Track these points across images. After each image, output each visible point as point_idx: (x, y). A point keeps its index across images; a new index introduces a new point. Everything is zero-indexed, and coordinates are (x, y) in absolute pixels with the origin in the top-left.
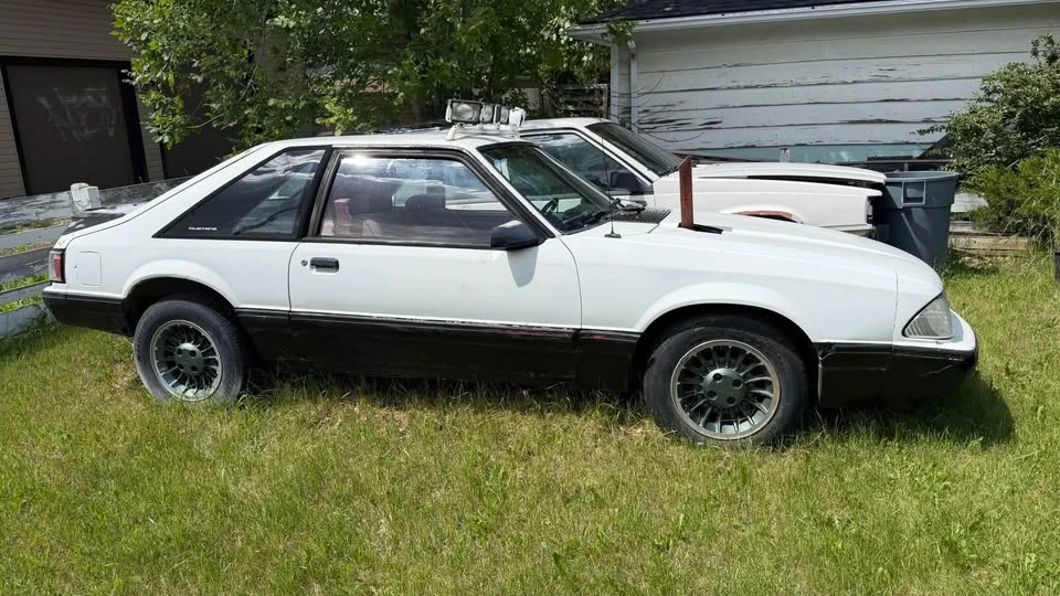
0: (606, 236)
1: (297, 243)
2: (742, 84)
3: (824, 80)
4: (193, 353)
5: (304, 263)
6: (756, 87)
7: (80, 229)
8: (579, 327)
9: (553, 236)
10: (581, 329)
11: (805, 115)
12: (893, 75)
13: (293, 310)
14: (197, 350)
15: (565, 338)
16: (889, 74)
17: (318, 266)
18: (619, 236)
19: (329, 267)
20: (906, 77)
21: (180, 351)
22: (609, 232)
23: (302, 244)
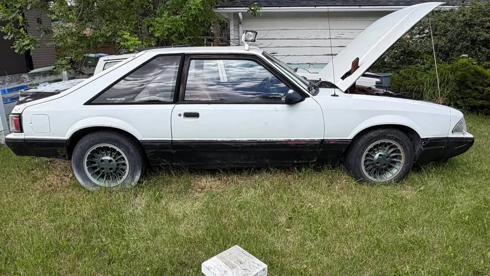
0: (332, 95)
1: (174, 105)
2: (286, 38)
3: (317, 37)
4: (110, 161)
5: (180, 115)
6: (291, 39)
7: (30, 101)
8: (322, 138)
9: (309, 96)
10: (324, 140)
11: (309, 51)
12: (343, 36)
13: (173, 139)
14: (112, 159)
15: (317, 144)
16: (342, 36)
17: (187, 116)
18: (338, 96)
19: (193, 116)
20: (348, 37)
21: (102, 161)
22: (333, 94)
23: (177, 105)
